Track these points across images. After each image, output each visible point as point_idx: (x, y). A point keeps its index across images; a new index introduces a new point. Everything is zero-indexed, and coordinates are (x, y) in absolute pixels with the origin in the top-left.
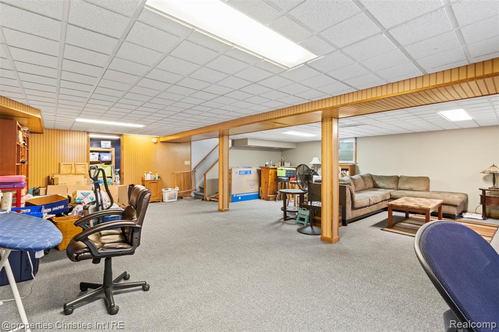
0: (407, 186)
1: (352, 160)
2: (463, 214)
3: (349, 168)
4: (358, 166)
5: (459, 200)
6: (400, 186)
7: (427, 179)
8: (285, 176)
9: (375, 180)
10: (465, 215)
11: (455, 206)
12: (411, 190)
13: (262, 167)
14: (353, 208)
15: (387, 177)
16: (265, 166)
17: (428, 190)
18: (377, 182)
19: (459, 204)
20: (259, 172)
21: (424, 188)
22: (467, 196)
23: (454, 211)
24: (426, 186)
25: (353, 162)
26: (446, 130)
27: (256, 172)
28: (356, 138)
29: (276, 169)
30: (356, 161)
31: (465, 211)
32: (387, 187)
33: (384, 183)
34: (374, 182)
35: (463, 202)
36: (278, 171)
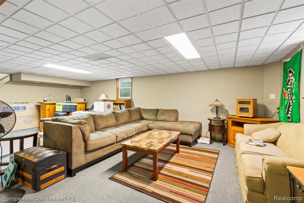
0: (162, 118)
1: (130, 96)
2: (198, 139)
3: (124, 103)
4: (133, 101)
5: (193, 130)
6: (159, 118)
7: (176, 111)
8: (62, 111)
9: (142, 113)
10: (199, 141)
11: (191, 135)
12: (165, 121)
13: (41, 103)
14: (87, 151)
15: (151, 110)
16: (43, 102)
17: (176, 120)
18: (143, 115)
19: (193, 134)
20: (38, 107)
21: (174, 119)
22: (201, 124)
23: (190, 139)
24: (175, 117)
25: (129, 98)
26: (188, 72)
27: (34, 108)
28: (132, 78)
29: (55, 104)
30: (132, 97)
31: (199, 137)
32: (149, 119)
33: (147, 115)
34: (141, 114)
35: (197, 131)
36: (57, 106)
